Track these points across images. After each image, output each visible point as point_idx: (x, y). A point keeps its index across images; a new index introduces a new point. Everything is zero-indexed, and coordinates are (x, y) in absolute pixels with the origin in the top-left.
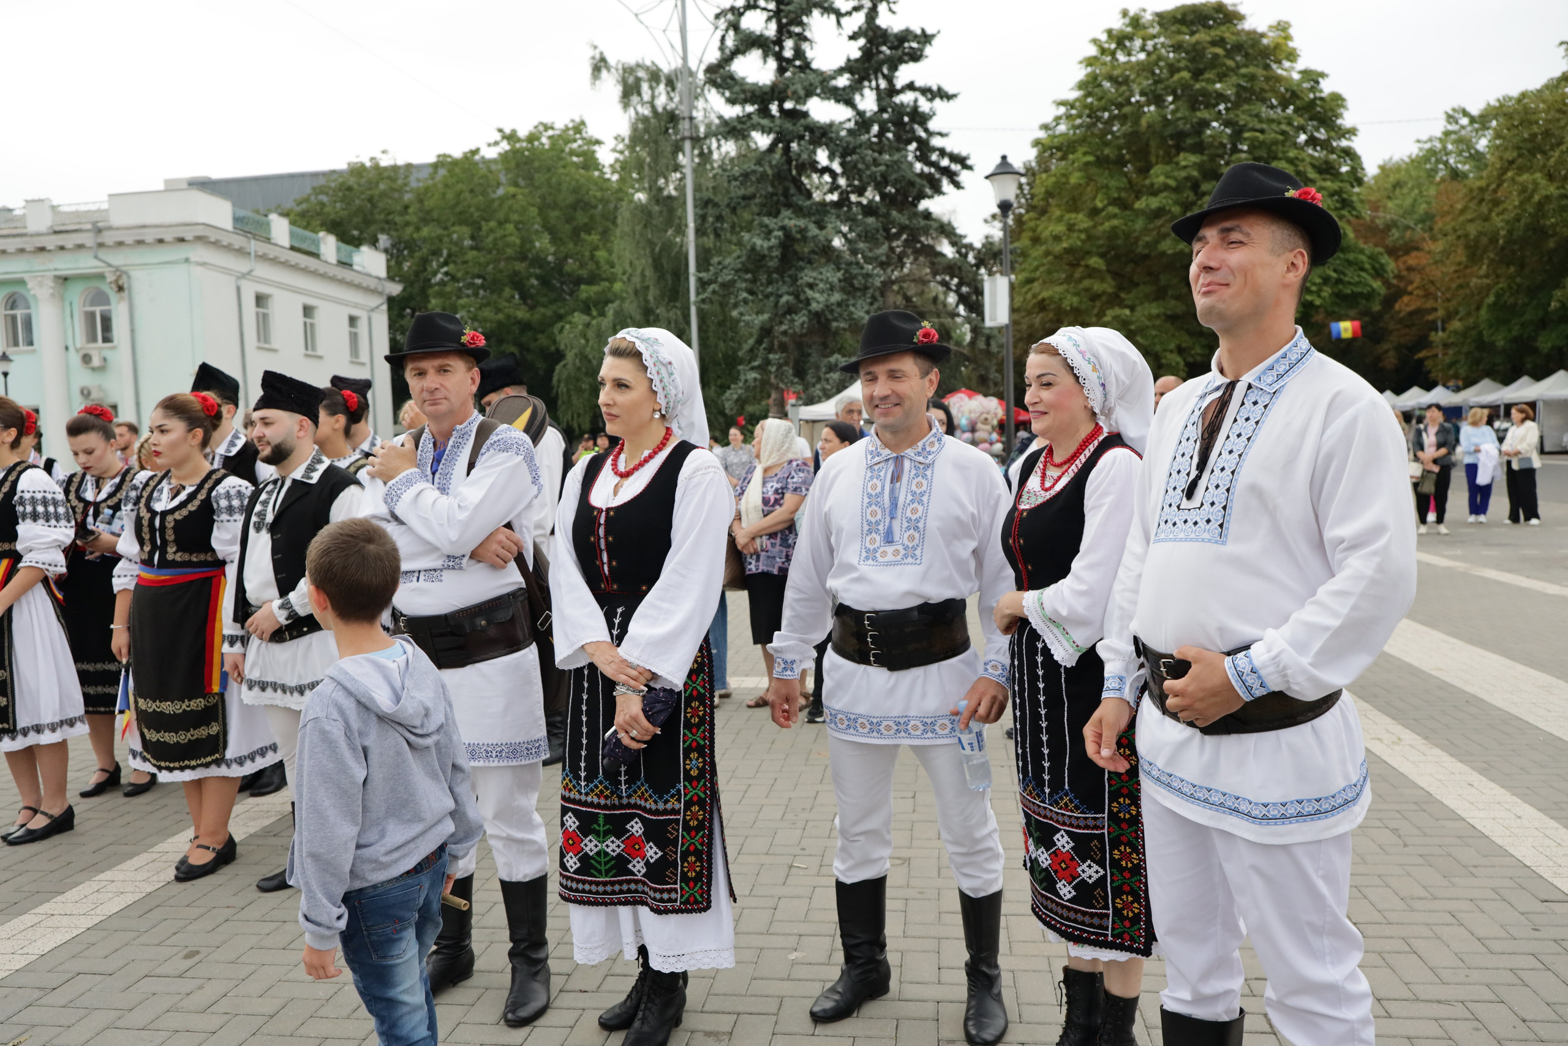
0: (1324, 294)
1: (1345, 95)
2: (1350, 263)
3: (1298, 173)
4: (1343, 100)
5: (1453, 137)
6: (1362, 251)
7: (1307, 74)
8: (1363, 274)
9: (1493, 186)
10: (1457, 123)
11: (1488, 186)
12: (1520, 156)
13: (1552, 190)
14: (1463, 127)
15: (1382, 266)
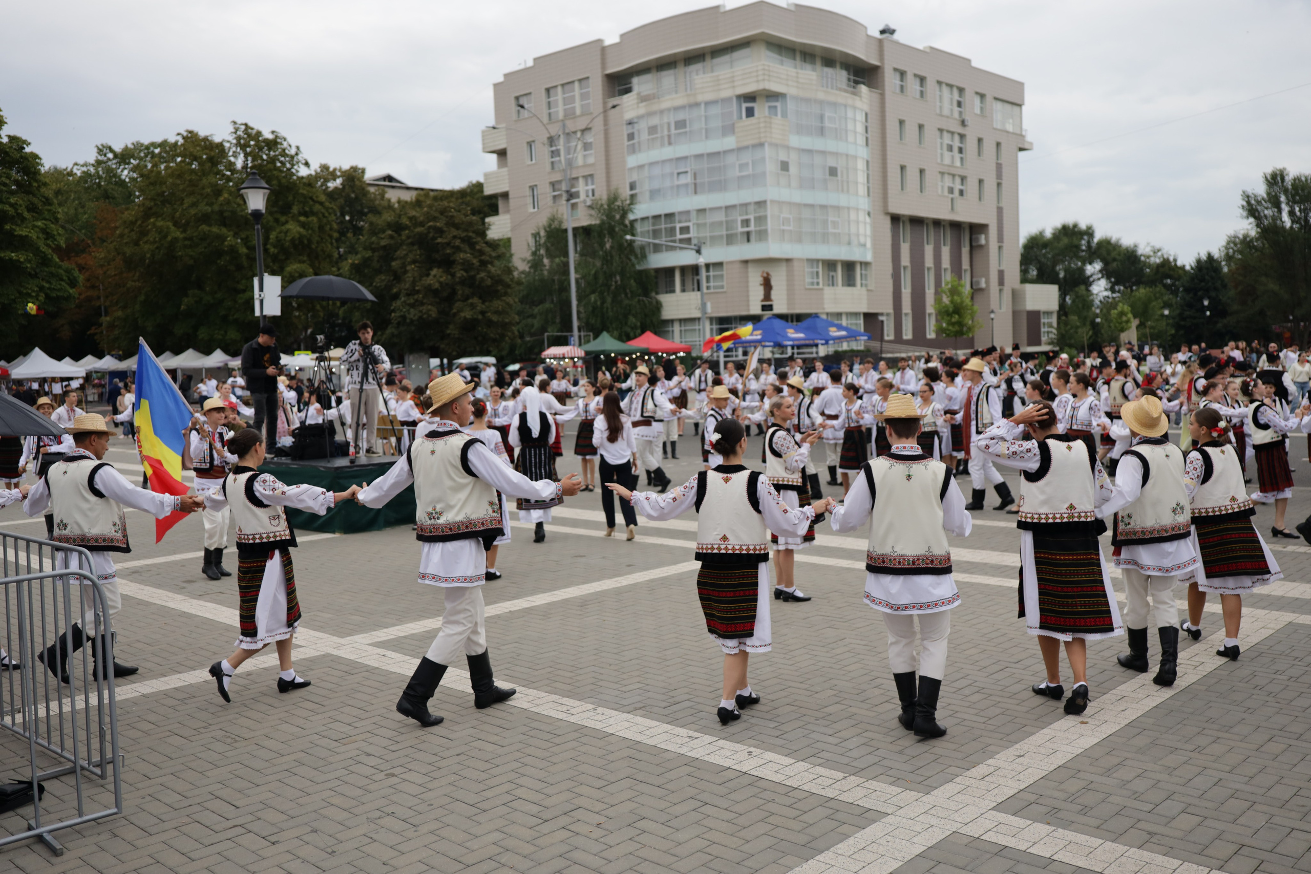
0: (40, 298)
1: (41, 155)
2: (52, 275)
3: (18, 214)
4: (40, 159)
5: (103, 165)
6: (60, 267)
7: (12, 139)
8: (63, 283)
9: (139, 222)
10: (105, 155)
11: (136, 221)
12: (156, 205)
13: (178, 234)
14: (109, 159)
15: (75, 278)
